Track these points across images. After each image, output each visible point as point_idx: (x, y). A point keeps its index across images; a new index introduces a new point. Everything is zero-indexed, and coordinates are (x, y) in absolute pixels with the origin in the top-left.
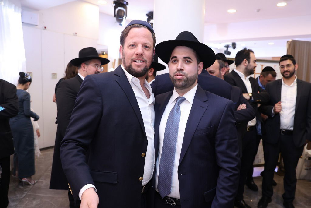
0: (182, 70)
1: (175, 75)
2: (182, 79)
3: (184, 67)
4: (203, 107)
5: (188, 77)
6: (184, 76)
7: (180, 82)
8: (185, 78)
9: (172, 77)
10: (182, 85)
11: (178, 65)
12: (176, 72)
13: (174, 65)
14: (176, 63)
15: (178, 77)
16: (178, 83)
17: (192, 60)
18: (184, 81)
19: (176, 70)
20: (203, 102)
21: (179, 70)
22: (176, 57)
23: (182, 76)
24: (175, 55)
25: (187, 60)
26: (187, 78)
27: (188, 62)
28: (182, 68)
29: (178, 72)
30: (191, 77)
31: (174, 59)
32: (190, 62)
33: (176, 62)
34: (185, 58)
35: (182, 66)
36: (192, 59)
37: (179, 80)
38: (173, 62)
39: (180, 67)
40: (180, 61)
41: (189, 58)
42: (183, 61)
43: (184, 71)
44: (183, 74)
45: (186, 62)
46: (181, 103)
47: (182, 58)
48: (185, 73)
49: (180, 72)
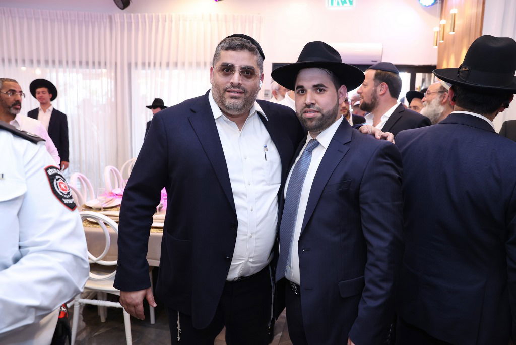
0: (313, 104)
1: (305, 112)
2: (314, 118)
3: (315, 100)
4: (341, 152)
5: (324, 113)
6: (318, 112)
7: (312, 122)
8: (319, 115)
10: (316, 125)
11: (306, 97)
12: (305, 108)
13: (301, 97)
14: (304, 95)
17: (326, 87)
18: (320, 119)
19: (305, 105)
20: (344, 144)
21: (308, 106)
22: (302, 87)
25: (319, 88)
26: (323, 115)
27: (321, 90)
28: (314, 102)
29: (308, 108)
30: (329, 112)
31: (299, 90)
32: (324, 90)
33: (304, 92)
34: (315, 86)
35: (312, 99)
36: (326, 85)
37: (311, 119)
38: (298, 93)
39: (308, 101)
40: (309, 91)
41: (322, 85)
42: (314, 90)
43: (317, 105)
44: (315, 110)
45: (318, 91)
46: (313, 149)
47: (312, 86)
48: (318, 108)
49: (310, 108)
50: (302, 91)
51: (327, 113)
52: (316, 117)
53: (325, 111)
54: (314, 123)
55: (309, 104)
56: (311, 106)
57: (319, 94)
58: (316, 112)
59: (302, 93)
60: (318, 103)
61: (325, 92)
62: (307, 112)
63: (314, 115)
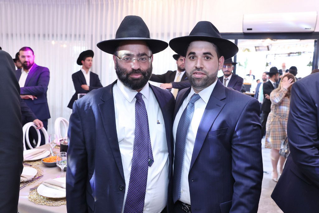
0: (201, 68)
1: (194, 74)
2: (202, 78)
4: (219, 106)
6: (205, 74)
8: (205, 77)
9: (190, 75)
10: (202, 84)
11: (196, 62)
12: (195, 70)
13: (192, 61)
14: (194, 60)
15: (197, 76)
16: (197, 82)
17: (212, 56)
19: (195, 68)
22: (194, 53)
23: (202, 75)
24: (193, 51)
25: (207, 56)
27: (208, 58)
28: (202, 66)
31: (191, 55)
32: (210, 58)
33: (194, 58)
34: (205, 54)
35: (202, 64)
36: (212, 54)
37: (198, 79)
38: (190, 58)
39: (198, 65)
40: (199, 57)
41: (210, 54)
42: (203, 57)
43: (204, 69)
44: (203, 72)
45: (206, 58)
46: (195, 101)
47: (202, 53)
48: (205, 72)
49: (199, 71)
50: (193, 56)
51: (211, 76)
52: (203, 78)
53: (209, 74)
54: (200, 82)
55: (199, 67)
56: (200, 69)
57: (205, 60)
59: (192, 58)
60: (206, 68)
61: (211, 60)
62: (196, 73)
63: (202, 77)
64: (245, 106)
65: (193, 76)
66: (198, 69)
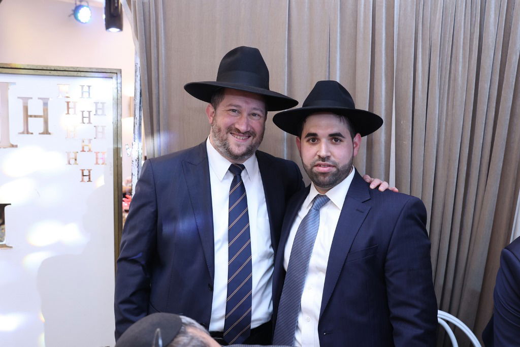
0: (328, 157)
1: (316, 166)
2: (328, 173)
3: (330, 152)
4: (361, 212)
5: (339, 168)
6: (333, 166)
7: (325, 177)
8: (334, 170)
9: (309, 167)
10: (330, 181)
11: (320, 148)
12: (317, 160)
13: (312, 146)
14: (315, 144)
15: (322, 169)
16: (321, 178)
17: (343, 137)
18: (334, 175)
19: (317, 157)
20: (363, 202)
21: (323, 159)
22: (314, 135)
23: (328, 168)
24: (313, 131)
25: (335, 138)
26: (338, 170)
27: (336, 140)
28: (329, 154)
29: (322, 161)
30: (345, 166)
31: (311, 137)
32: (341, 141)
35: (328, 150)
36: (343, 135)
37: (324, 174)
38: (308, 141)
39: (323, 153)
40: (324, 140)
41: (339, 135)
42: (329, 140)
43: (332, 158)
44: (331, 164)
45: (333, 141)
46: (321, 207)
47: (327, 135)
48: (333, 162)
49: (324, 161)
50: (314, 138)
51: (343, 168)
52: (331, 172)
53: (340, 166)
54: (327, 179)
55: (325, 156)
56: (326, 159)
57: (333, 143)
58: (329, 166)
59: (313, 141)
60: (334, 156)
61: (342, 143)
62: (319, 165)
63: (329, 170)
64: (402, 210)
65: (315, 169)
66: (322, 158)
